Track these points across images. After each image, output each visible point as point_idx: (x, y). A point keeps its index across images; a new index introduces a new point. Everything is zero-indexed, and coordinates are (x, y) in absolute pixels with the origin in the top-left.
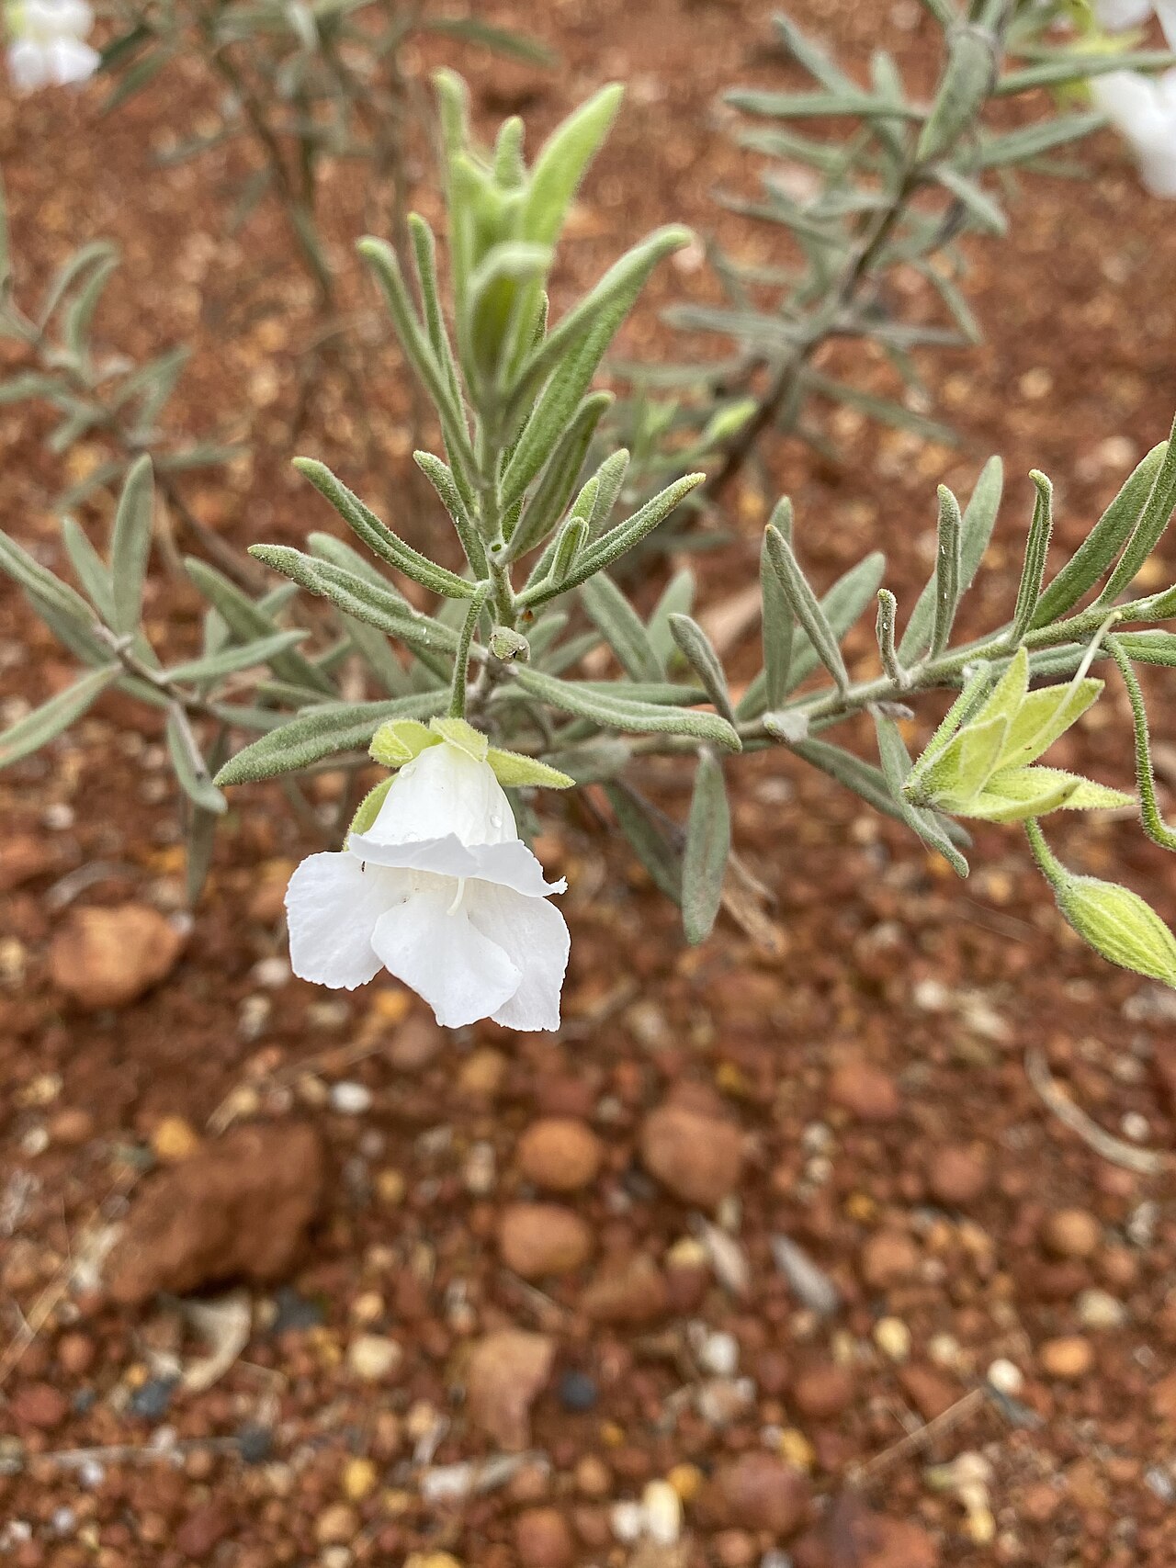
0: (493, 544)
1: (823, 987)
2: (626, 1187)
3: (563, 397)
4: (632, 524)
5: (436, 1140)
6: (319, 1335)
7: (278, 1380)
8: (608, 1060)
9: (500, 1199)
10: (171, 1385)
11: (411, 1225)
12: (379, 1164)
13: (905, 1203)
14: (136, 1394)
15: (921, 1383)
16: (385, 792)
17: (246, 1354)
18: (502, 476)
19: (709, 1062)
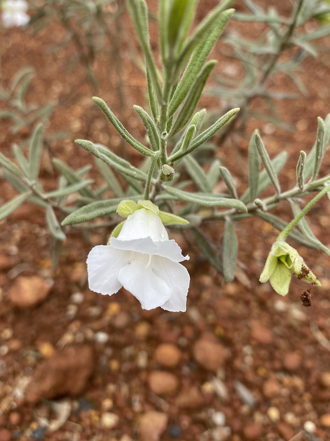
0: (163, 133)
1: (247, 303)
2: (189, 366)
3: (193, 71)
4: (211, 129)
5: (128, 351)
6: (93, 413)
7: (79, 427)
8: (181, 326)
9: (149, 370)
10: (45, 429)
11: (121, 377)
12: (111, 358)
13: (275, 370)
14: (34, 432)
15: (284, 429)
16: (122, 226)
17: (69, 419)
18: (170, 102)
19: (212, 327)
